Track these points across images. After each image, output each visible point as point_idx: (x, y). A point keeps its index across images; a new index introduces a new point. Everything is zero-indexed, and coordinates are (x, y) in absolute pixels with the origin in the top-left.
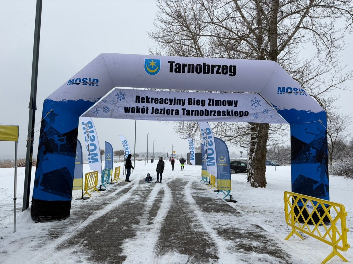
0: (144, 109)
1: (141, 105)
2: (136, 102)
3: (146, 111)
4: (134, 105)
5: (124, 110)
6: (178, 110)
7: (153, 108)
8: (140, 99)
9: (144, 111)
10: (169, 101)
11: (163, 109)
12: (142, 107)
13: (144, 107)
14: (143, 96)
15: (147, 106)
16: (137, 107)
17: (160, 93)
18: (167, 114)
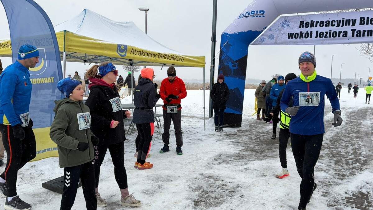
0: (308, 33)
1: (304, 30)
2: (300, 27)
3: (309, 35)
4: (298, 31)
5: (287, 36)
6: (346, 32)
7: (317, 32)
8: (304, 24)
9: (308, 35)
10: (336, 23)
11: (329, 32)
12: (306, 32)
13: (308, 32)
14: (308, 21)
15: (312, 30)
16: (301, 32)
17: (326, 16)
18: (333, 36)
